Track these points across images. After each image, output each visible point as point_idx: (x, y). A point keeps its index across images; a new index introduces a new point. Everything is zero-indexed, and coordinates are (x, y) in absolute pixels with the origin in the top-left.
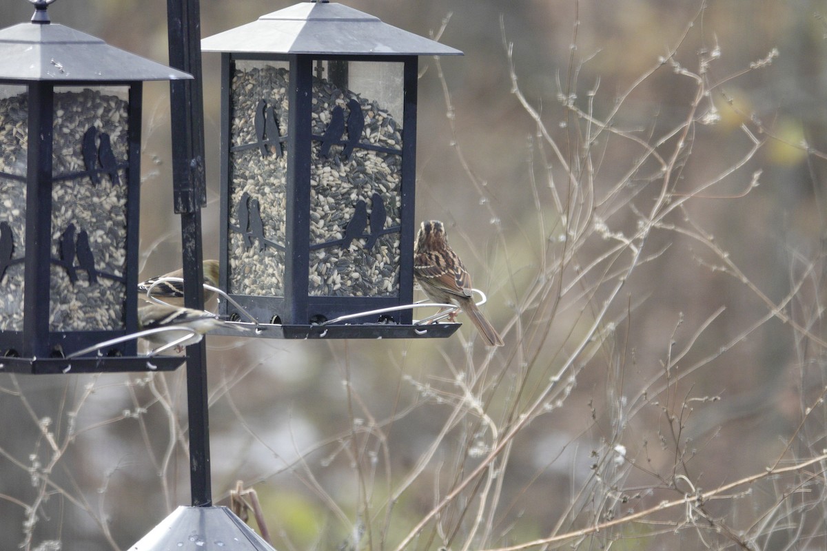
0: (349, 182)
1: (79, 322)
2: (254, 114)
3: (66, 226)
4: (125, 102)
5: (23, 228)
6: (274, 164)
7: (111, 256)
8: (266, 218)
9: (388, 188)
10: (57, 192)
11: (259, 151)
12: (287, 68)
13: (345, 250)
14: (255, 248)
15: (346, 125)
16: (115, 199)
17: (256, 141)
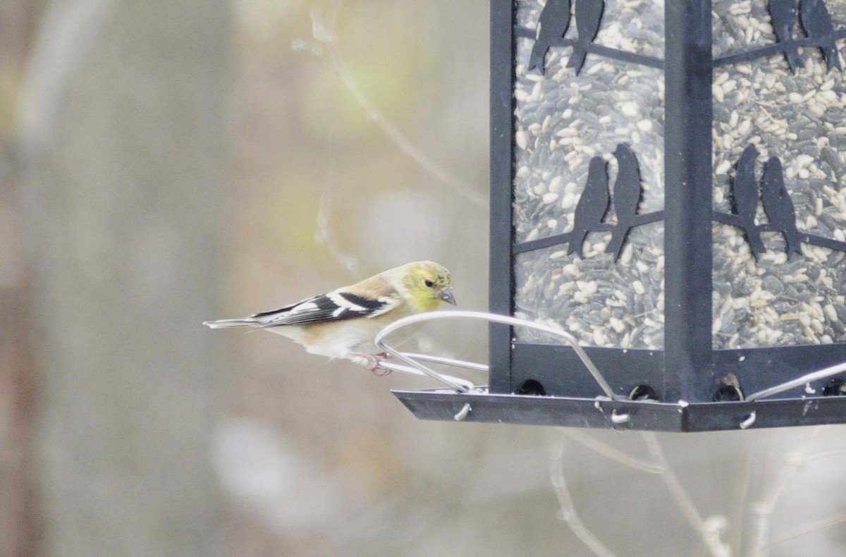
1: (770, 331)
3: (741, 149)
7: (827, 204)
10: (722, 86)
16: (832, 96)
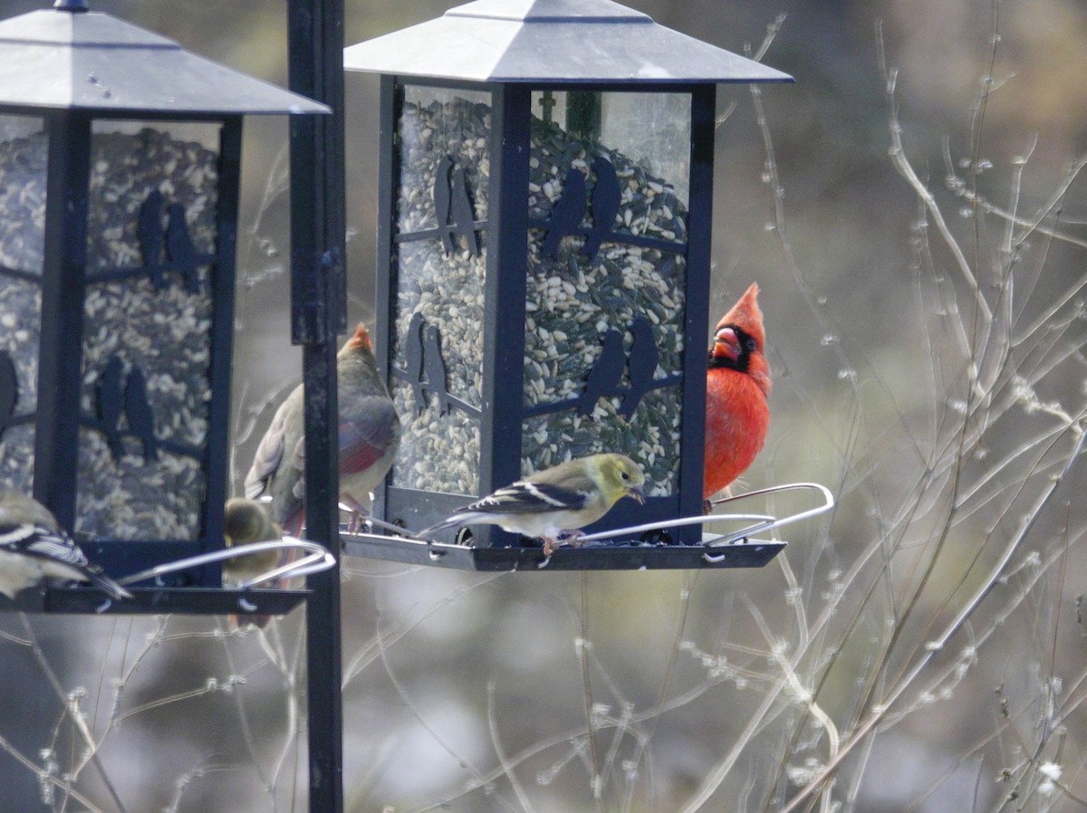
0: (594, 302)
1: (126, 527)
2: (433, 180)
3: (107, 361)
4: (212, 153)
5: (34, 363)
6: (467, 268)
8: (451, 360)
9: (661, 316)
10: (93, 303)
11: (441, 243)
12: (490, 104)
13: (585, 417)
14: (433, 409)
15: (589, 204)
16: (191, 320)
17: (436, 226)
